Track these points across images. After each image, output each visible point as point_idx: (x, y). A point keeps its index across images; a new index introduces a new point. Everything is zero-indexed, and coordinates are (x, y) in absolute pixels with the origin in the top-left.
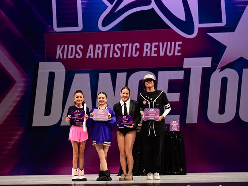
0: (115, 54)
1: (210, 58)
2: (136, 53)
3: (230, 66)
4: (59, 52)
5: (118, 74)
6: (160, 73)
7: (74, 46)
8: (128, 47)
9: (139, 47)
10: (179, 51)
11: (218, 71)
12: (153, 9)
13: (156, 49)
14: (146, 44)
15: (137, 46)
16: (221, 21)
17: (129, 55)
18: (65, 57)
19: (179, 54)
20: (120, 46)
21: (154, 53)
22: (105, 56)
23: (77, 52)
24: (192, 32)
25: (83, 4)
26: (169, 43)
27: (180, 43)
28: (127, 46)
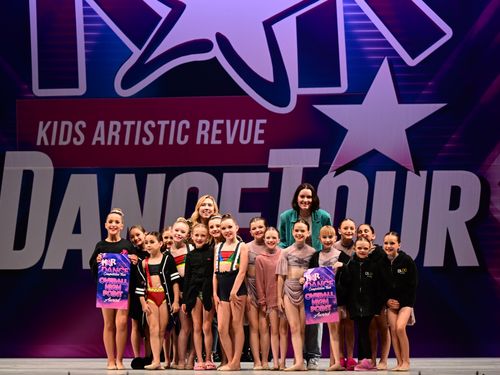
0: (144, 139)
1: (318, 151)
2: (182, 139)
3: (353, 165)
4: (42, 133)
5: (149, 176)
6: (226, 176)
7: (70, 124)
8: (168, 128)
9: (188, 126)
10: (261, 137)
11: (331, 174)
12: (215, 59)
13: (220, 132)
14: (201, 122)
15: (184, 125)
16: (338, 84)
17: (171, 142)
18: (53, 143)
19: (262, 142)
20: (153, 125)
21: (217, 139)
22: (127, 143)
23: (74, 134)
24: (285, 103)
25: (87, 46)
26: (243, 122)
27: (264, 121)
28: (166, 125)
